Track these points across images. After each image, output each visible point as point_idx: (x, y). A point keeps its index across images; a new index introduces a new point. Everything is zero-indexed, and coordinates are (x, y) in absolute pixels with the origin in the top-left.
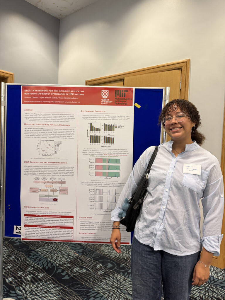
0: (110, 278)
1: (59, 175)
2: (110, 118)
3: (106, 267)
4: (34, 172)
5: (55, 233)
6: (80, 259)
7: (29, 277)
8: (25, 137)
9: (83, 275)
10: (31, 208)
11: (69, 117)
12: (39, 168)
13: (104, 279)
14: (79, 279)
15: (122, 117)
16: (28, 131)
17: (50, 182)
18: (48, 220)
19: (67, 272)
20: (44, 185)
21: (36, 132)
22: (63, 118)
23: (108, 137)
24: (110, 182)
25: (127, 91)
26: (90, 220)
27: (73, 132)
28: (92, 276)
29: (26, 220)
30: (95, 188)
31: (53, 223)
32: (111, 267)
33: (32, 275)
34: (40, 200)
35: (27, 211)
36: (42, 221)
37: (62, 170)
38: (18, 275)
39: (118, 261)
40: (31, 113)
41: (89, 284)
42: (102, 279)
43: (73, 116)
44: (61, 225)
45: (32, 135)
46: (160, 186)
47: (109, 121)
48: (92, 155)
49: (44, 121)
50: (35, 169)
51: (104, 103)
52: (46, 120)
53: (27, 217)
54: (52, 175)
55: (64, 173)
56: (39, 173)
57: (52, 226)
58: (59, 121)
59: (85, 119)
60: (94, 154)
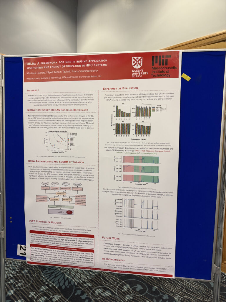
1: (74, 179)
2: (144, 97)
3: (134, 289)
4: (41, 175)
5: (69, 257)
8: (29, 128)
10: (38, 223)
11: (86, 99)
12: (48, 170)
16: (33, 119)
17: (62, 189)
18: (61, 239)
20: (55, 192)
21: (43, 121)
22: (78, 100)
23: (141, 125)
24: (144, 190)
25: (170, 56)
26: (117, 242)
27: (91, 120)
29: (32, 238)
30: (124, 197)
31: (67, 243)
32: (141, 290)
33: (46, 298)
34: (50, 212)
35: (33, 226)
36: (53, 240)
37: (77, 173)
38: (30, 296)
40: (36, 94)
43: (92, 96)
44: (77, 246)
45: (38, 124)
47: (143, 101)
48: (119, 152)
49: (53, 105)
50: (42, 171)
51: (136, 75)
52: (56, 104)
53: (33, 234)
54: (65, 179)
55: (81, 176)
56: (47, 175)
57: (66, 248)
58: (73, 104)
59: (108, 100)
60: (121, 151)
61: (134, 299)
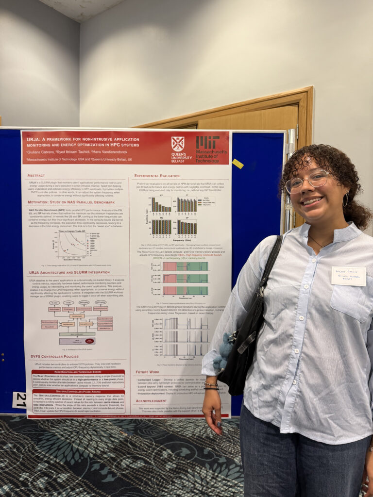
0: (189, 475)
1: (95, 296)
2: (187, 187)
3: (178, 455)
4: (48, 292)
5: (90, 402)
6: (131, 443)
7: (42, 483)
8: (30, 226)
9: (139, 473)
10: (44, 359)
11: (112, 188)
12: (59, 284)
13: (177, 477)
14: (132, 480)
15: (211, 185)
16: (36, 215)
17: (79, 309)
18: (77, 378)
19: (110, 469)
20: (68, 314)
21: (51, 217)
22: (100, 189)
23: (184, 222)
24: (190, 305)
25: (218, 137)
27: (119, 215)
28: (156, 474)
29: (35, 381)
30: (163, 317)
31: (87, 384)
32: (188, 455)
33: (46, 478)
34: (62, 342)
35: (37, 364)
36: (66, 381)
37: (101, 286)
38: (21, 479)
39: (199, 444)
40: (41, 181)
41: (152, 489)
42: (173, 478)
43: (119, 185)
44: (102, 387)
45: (43, 222)
46: (287, 311)
47: (187, 193)
48: (157, 257)
49: (66, 196)
50: (50, 285)
51: (176, 160)
52: (69, 194)
53: (37, 375)
54: (82, 296)
55: (106, 291)
56: (58, 292)
57: (86, 391)
58: (93, 194)
59: (141, 190)
60: (160, 255)
61: (178, 467)
